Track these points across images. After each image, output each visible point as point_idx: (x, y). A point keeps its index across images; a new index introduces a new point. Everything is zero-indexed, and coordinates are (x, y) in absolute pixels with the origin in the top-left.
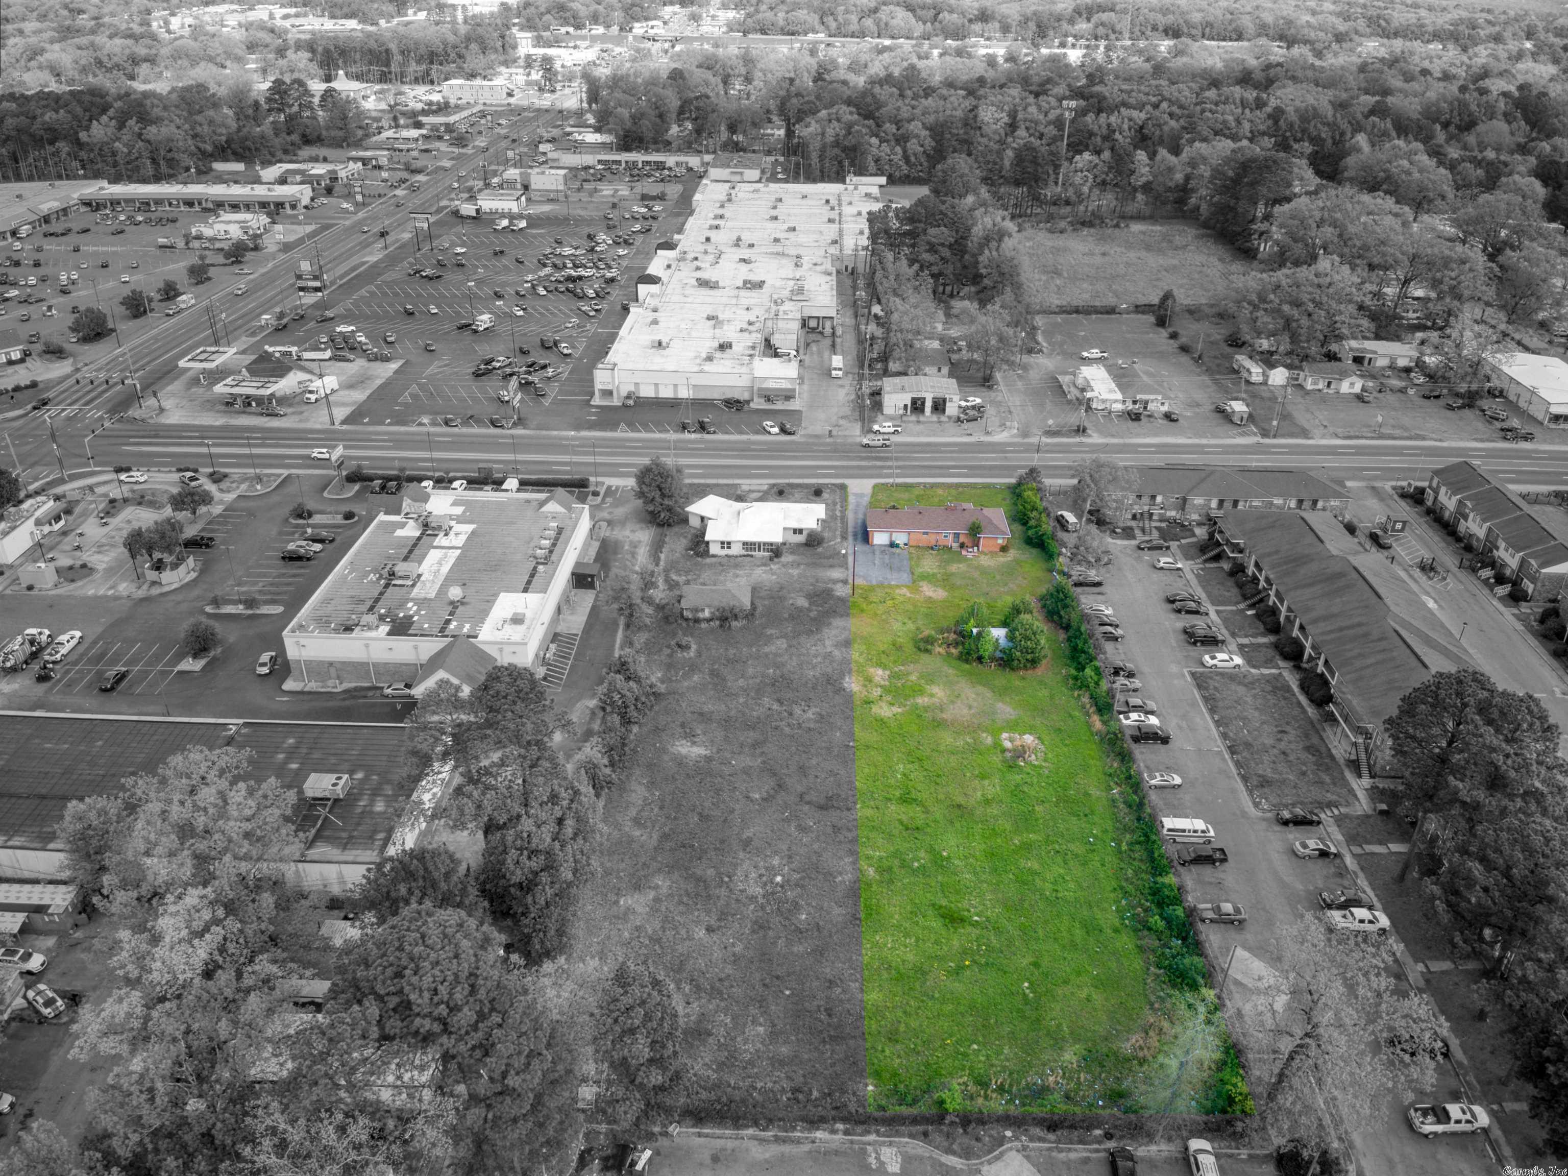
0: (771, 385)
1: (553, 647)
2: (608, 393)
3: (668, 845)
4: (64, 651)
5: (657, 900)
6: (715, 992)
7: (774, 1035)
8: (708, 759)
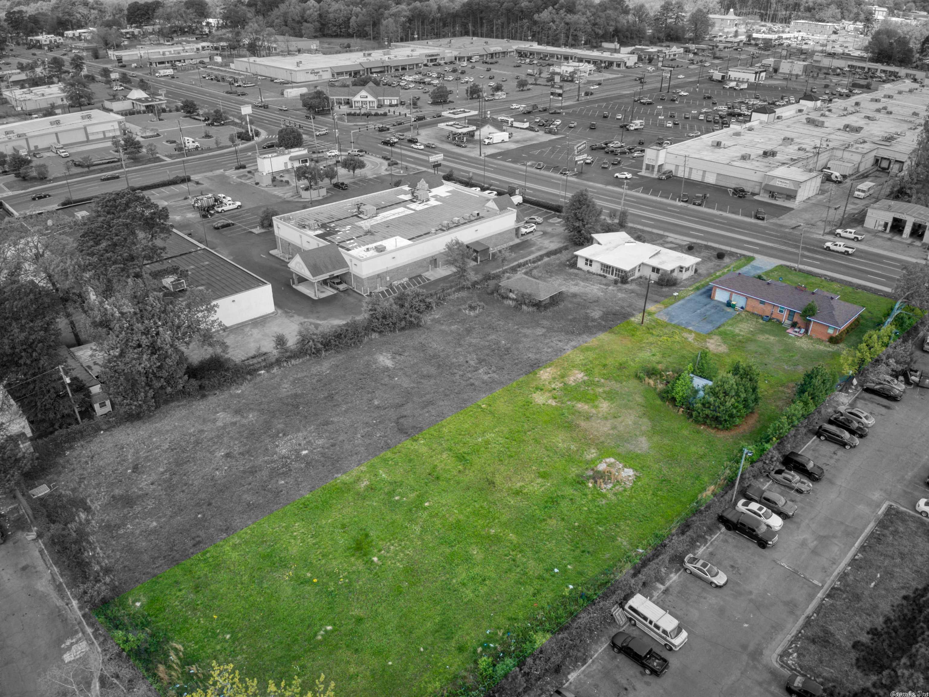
0: (778, 183)
1: (406, 280)
2: (650, 168)
4: (225, 208)
5: (234, 424)
8: (387, 370)
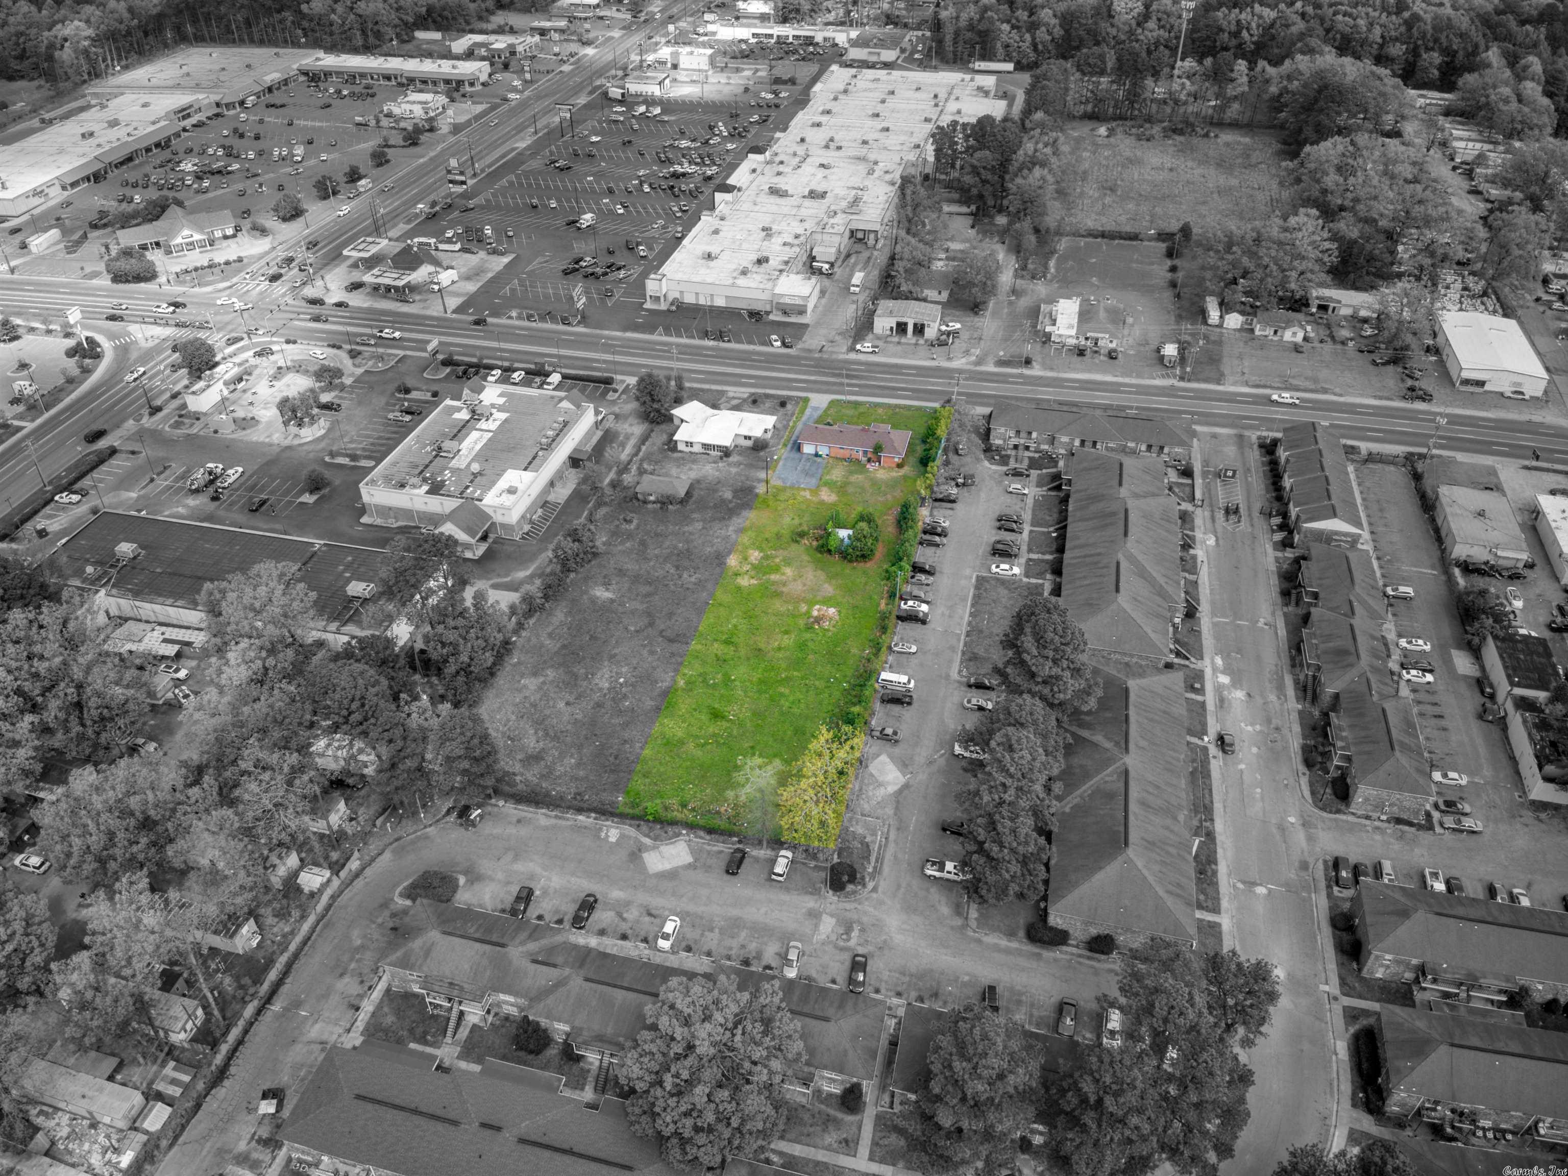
0: (787, 300)
1: (540, 512)
2: (657, 299)
3: (564, 652)
4: (230, 481)
6: (556, 738)
7: (579, 765)
8: (612, 601)
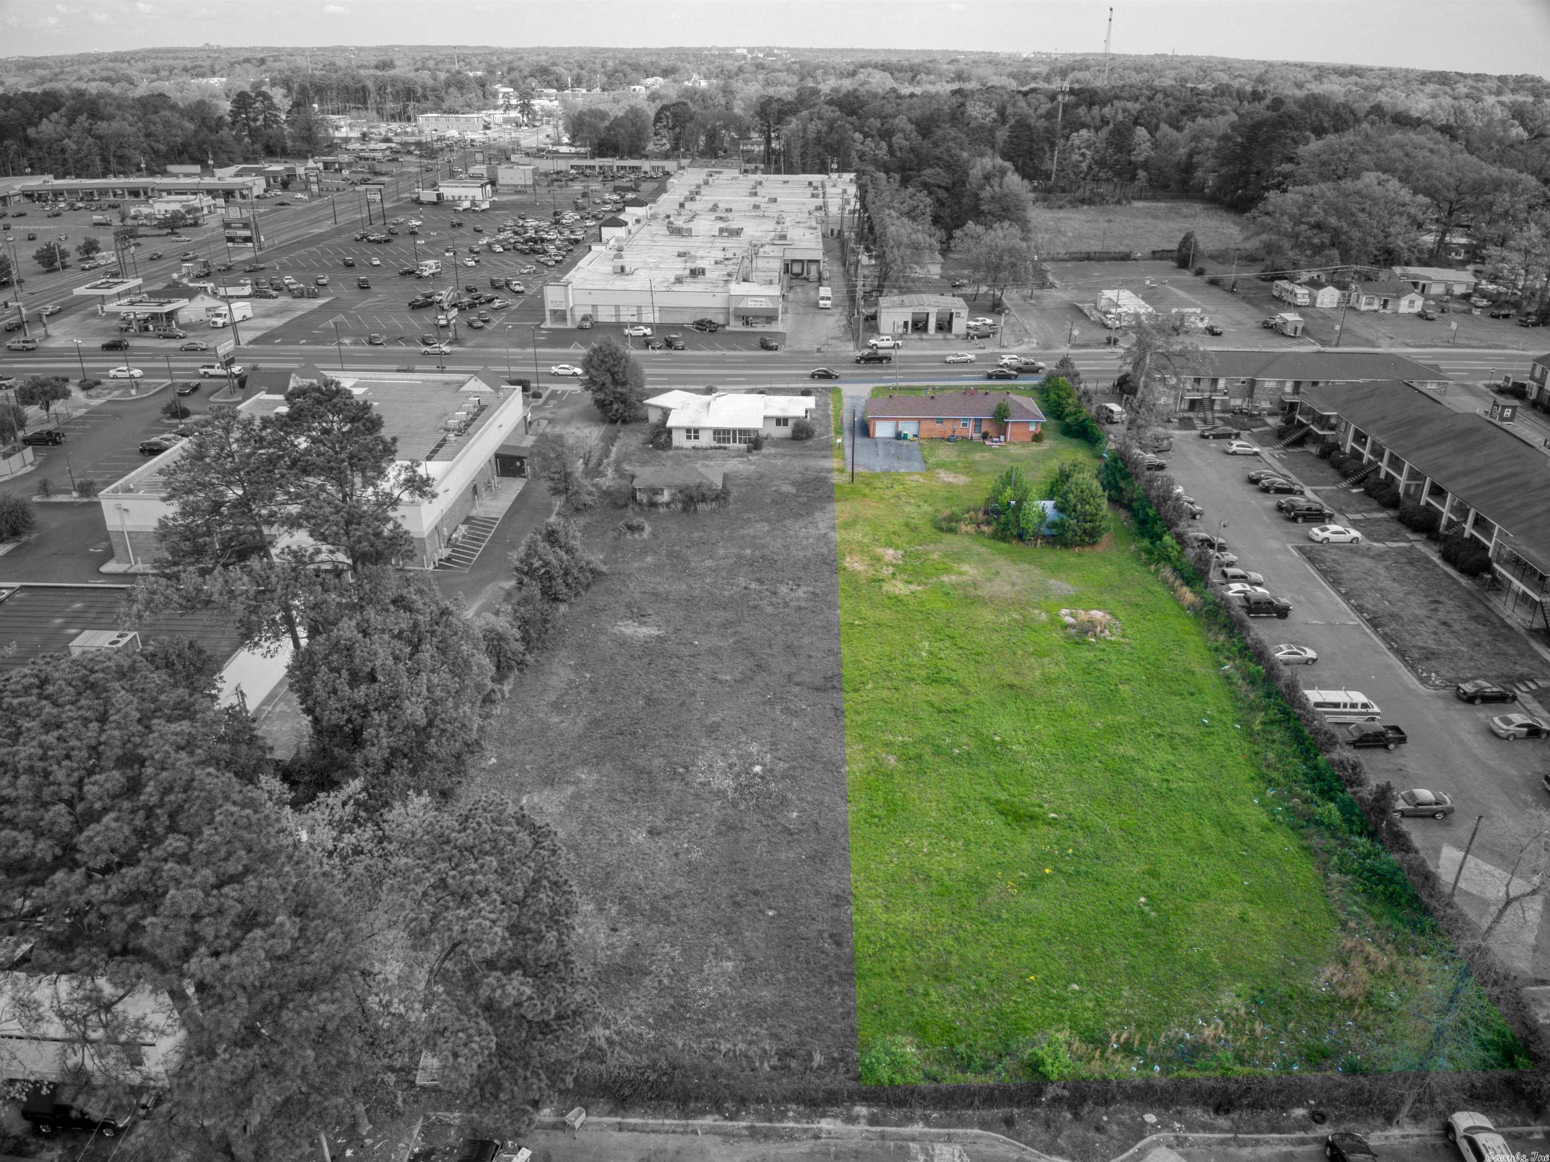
0: (751, 304)
1: (463, 529)
3: (597, 734)
5: (577, 796)
6: (657, 914)
7: (749, 973)
8: (662, 639)
